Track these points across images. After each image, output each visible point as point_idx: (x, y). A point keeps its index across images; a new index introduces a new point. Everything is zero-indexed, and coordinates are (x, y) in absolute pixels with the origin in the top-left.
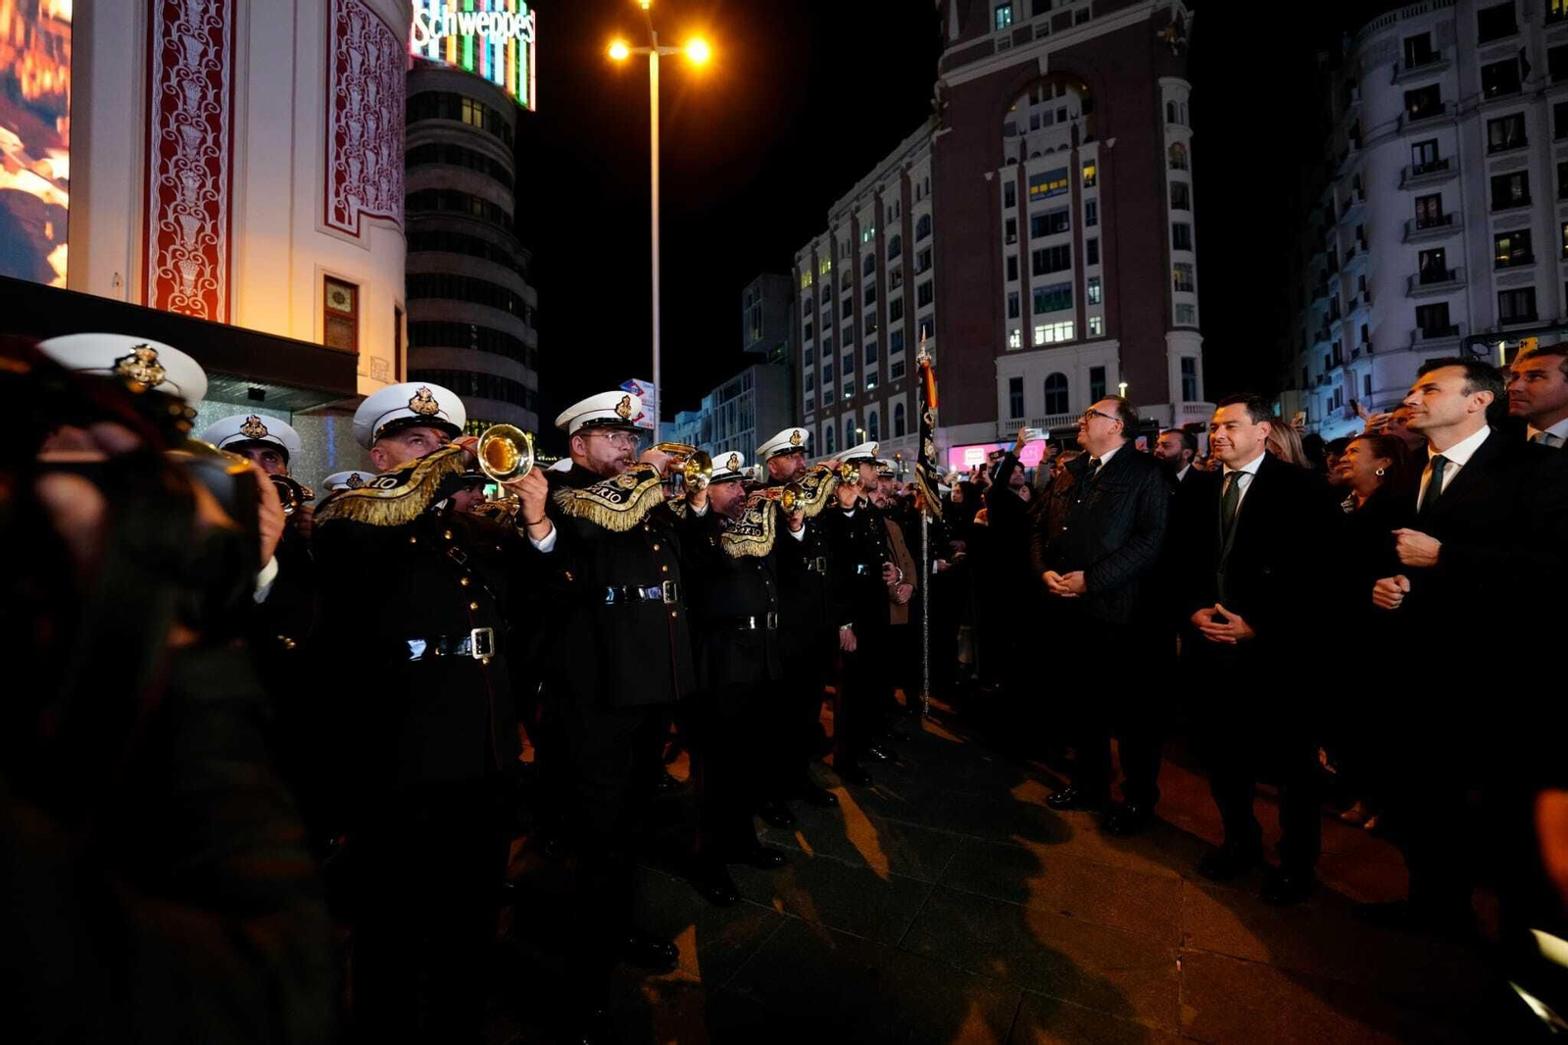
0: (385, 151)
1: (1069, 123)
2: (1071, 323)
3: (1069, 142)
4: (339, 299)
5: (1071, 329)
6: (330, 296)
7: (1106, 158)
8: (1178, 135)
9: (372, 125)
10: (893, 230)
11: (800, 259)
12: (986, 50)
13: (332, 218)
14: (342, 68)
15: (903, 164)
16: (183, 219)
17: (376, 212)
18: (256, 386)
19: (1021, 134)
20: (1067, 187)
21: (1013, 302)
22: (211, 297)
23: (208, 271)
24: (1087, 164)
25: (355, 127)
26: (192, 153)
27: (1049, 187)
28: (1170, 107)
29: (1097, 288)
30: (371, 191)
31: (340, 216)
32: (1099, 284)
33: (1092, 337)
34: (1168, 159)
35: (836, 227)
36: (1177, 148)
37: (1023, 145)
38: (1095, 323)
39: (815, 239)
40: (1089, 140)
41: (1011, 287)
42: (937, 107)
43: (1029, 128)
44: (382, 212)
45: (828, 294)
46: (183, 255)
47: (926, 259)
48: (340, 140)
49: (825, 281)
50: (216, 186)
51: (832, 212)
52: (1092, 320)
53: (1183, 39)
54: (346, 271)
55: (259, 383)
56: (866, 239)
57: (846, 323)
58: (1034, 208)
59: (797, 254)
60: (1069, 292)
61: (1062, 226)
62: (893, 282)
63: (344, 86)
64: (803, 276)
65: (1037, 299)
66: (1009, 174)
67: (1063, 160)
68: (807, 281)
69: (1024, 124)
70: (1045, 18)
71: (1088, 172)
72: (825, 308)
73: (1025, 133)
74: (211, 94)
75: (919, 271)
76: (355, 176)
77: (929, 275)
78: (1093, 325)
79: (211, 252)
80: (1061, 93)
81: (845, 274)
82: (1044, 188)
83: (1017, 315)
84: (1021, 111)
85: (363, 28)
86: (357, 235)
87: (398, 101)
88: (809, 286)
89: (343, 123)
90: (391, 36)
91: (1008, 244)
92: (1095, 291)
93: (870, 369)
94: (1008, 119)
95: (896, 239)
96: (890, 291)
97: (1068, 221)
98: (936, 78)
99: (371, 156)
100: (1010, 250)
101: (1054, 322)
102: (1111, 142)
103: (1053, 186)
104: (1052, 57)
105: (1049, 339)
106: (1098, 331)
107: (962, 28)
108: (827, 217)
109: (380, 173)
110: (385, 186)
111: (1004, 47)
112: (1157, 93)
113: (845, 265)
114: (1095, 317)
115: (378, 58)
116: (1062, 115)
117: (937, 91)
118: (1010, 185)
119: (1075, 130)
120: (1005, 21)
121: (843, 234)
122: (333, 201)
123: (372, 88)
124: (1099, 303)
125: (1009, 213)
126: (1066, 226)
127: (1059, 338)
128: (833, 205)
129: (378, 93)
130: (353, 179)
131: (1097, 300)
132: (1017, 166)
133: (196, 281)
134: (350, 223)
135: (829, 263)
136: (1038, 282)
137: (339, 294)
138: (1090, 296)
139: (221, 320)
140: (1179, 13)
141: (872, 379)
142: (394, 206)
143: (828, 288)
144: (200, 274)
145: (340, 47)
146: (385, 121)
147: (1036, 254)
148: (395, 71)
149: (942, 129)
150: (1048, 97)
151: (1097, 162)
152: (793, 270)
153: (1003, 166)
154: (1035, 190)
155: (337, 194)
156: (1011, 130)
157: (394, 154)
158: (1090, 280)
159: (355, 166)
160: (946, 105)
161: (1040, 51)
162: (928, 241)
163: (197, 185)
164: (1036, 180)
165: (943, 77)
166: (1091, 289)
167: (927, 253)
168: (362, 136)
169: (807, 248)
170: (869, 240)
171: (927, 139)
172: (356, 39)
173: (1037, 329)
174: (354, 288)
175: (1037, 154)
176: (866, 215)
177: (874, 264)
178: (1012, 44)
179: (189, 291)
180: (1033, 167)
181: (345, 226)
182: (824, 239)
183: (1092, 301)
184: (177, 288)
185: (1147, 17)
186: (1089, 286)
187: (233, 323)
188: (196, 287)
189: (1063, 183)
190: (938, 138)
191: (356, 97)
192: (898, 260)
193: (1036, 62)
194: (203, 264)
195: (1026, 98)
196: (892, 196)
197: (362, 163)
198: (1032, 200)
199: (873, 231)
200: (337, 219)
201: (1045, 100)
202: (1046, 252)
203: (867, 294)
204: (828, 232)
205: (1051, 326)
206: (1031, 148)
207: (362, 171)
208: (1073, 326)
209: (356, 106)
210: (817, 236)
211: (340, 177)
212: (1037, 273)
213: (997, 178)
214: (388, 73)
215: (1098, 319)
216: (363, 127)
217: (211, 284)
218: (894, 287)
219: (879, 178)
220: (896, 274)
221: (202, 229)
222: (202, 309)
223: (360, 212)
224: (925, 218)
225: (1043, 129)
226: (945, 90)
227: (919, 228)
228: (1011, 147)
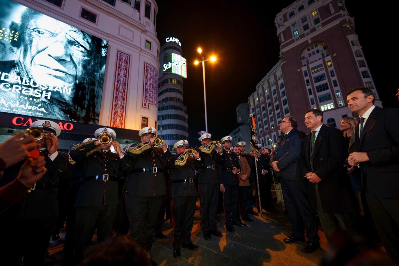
0: (154, 91)
1: (320, 53)
2: (332, 104)
3: (321, 57)
4: (144, 121)
5: (333, 105)
6: (143, 121)
7: (333, 59)
8: (357, 48)
9: (152, 87)
10: (274, 88)
11: (250, 99)
12: (293, 41)
13: (144, 106)
14: (146, 77)
15: (274, 72)
16: (118, 110)
17: (152, 103)
18: (127, 140)
19: (306, 58)
20: (323, 68)
21: (312, 101)
22: (121, 124)
23: (121, 119)
24: (328, 62)
25: (149, 88)
26: (120, 98)
27: (317, 69)
28: (352, 42)
29: (339, 93)
30: (151, 99)
31: (145, 105)
32: (339, 92)
33: (341, 106)
34: (355, 55)
35: (258, 90)
36: (357, 52)
37: (308, 61)
38: (341, 102)
39: (253, 94)
40: (327, 56)
41: (311, 97)
42: (281, 57)
43: (308, 57)
44: (153, 103)
45: (258, 106)
46: (117, 116)
47: (284, 93)
48: (146, 91)
49: (257, 103)
50: (124, 103)
51: (257, 87)
52: (339, 102)
53: (352, 25)
54: (146, 115)
55: (128, 139)
56: (266, 91)
57: (263, 113)
58: (313, 76)
59: (249, 98)
60: (330, 95)
61: (324, 79)
62: (275, 100)
63: (147, 81)
64: (251, 103)
65: (320, 99)
66: (304, 69)
67: (321, 62)
68: (252, 104)
69: (307, 56)
70: (308, 30)
71: (329, 64)
72: (258, 110)
73: (307, 58)
74: (124, 87)
75: (282, 96)
76: (148, 97)
77: (285, 97)
78: (340, 103)
79: (122, 115)
80: (316, 46)
81: (262, 101)
82: (316, 70)
83: (314, 104)
84: (306, 53)
85: (150, 70)
86: (148, 108)
87: (157, 82)
88: (253, 105)
89: (146, 87)
90: (155, 70)
91: (307, 86)
92: (339, 94)
93: (271, 124)
94: (302, 56)
95: (275, 90)
96: (275, 103)
97: (325, 77)
98: (280, 51)
99: (151, 93)
100: (308, 87)
101: (327, 104)
102: (335, 55)
103: (318, 69)
104: (311, 39)
105: (326, 109)
106: (342, 104)
107: (285, 38)
108: (256, 88)
109: (153, 96)
110: (154, 98)
111: (297, 40)
112: (347, 40)
113: (262, 98)
114: (340, 101)
115: (153, 74)
116: (318, 52)
117: (280, 54)
118: (305, 71)
119: (323, 55)
120: (297, 34)
121: (260, 91)
122: (144, 102)
123: (152, 80)
124: (341, 97)
125: (306, 78)
126: (325, 78)
127: (329, 108)
128: (257, 85)
129: (153, 81)
130: (148, 98)
131: (340, 96)
132: (306, 66)
133: (119, 121)
134: (147, 106)
135: (257, 99)
136: (319, 94)
137: (144, 120)
138: (337, 96)
139: (123, 128)
140: (349, 19)
141: (273, 126)
142: (155, 101)
143: (258, 105)
144: (120, 119)
145: (146, 74)
146: (154, 86)
147: (317, 87)
148: (156, 76)
149: (283, 62)
150: (312, 48)
151: (331, 60)
152: (248, 102)
153: (302, 67)
154: (313, 71)
155: (145, 101)
156: (304, 58)
157: (156, 92)
158: (336, 91)
159: (148, 95)
160: (283, 56)
161: (308, 38)
162: (284, 89)
163: (121, 103)
164: (312, 69)
165: (282, 50)
166: (337, 94)
167: (284, 92)
168: (150, 89)
169: (251, 96)
170: (267, 91)
171: (280, 65)
172: (149, 72)
173: (321, 107)
174: (147, 119)
175: (312, 62)
176: (266, 85)
177: (269, 97)
178: (299, 39)
179: (118, 123)
180: (311, 66)
181: (146, 107)
182: (255, 93)
183: (338, 97)
184: (116, 122)
185: (339, 23)
186: (336, 93)
187: (125, 128)
188: (119, 122)
189: (321, 68)
190: (283, 64)
191: (149, 82)
192: (276, 95)
193: (307, 41)
194: (121, 117)
195: (306, 50)
196: (272, 80)
197: (150, 94)
198: (313, 74)
199: (268, 89)
200: (145, 106)
201: (312, 49)
202: (320, 86)
203: (268, 104)
204: (256, 92)
205: (326, 105)
206: (310, 62)
207: (149, 96)
208: (333, 104)
209: (149, 84)
210: (253, 93)
211: (145, 98)
212: (318, 91)
213: (301, 70)
214: (155, 77)
215: (341, 101)
216: (150, 87)
217: (122, 121)
218: (276, 102)
219: (268, 76)
220: (276, 98)
221: (121, 111)
222: (120, 126)
223: (149, 104)
224: (282, 84)
225: (312, 56)
226: (283, 54)
227: (280, 86)
228: (304, 62)
